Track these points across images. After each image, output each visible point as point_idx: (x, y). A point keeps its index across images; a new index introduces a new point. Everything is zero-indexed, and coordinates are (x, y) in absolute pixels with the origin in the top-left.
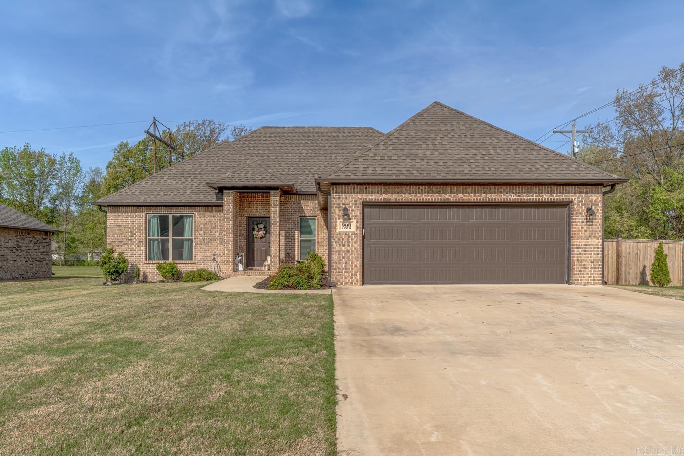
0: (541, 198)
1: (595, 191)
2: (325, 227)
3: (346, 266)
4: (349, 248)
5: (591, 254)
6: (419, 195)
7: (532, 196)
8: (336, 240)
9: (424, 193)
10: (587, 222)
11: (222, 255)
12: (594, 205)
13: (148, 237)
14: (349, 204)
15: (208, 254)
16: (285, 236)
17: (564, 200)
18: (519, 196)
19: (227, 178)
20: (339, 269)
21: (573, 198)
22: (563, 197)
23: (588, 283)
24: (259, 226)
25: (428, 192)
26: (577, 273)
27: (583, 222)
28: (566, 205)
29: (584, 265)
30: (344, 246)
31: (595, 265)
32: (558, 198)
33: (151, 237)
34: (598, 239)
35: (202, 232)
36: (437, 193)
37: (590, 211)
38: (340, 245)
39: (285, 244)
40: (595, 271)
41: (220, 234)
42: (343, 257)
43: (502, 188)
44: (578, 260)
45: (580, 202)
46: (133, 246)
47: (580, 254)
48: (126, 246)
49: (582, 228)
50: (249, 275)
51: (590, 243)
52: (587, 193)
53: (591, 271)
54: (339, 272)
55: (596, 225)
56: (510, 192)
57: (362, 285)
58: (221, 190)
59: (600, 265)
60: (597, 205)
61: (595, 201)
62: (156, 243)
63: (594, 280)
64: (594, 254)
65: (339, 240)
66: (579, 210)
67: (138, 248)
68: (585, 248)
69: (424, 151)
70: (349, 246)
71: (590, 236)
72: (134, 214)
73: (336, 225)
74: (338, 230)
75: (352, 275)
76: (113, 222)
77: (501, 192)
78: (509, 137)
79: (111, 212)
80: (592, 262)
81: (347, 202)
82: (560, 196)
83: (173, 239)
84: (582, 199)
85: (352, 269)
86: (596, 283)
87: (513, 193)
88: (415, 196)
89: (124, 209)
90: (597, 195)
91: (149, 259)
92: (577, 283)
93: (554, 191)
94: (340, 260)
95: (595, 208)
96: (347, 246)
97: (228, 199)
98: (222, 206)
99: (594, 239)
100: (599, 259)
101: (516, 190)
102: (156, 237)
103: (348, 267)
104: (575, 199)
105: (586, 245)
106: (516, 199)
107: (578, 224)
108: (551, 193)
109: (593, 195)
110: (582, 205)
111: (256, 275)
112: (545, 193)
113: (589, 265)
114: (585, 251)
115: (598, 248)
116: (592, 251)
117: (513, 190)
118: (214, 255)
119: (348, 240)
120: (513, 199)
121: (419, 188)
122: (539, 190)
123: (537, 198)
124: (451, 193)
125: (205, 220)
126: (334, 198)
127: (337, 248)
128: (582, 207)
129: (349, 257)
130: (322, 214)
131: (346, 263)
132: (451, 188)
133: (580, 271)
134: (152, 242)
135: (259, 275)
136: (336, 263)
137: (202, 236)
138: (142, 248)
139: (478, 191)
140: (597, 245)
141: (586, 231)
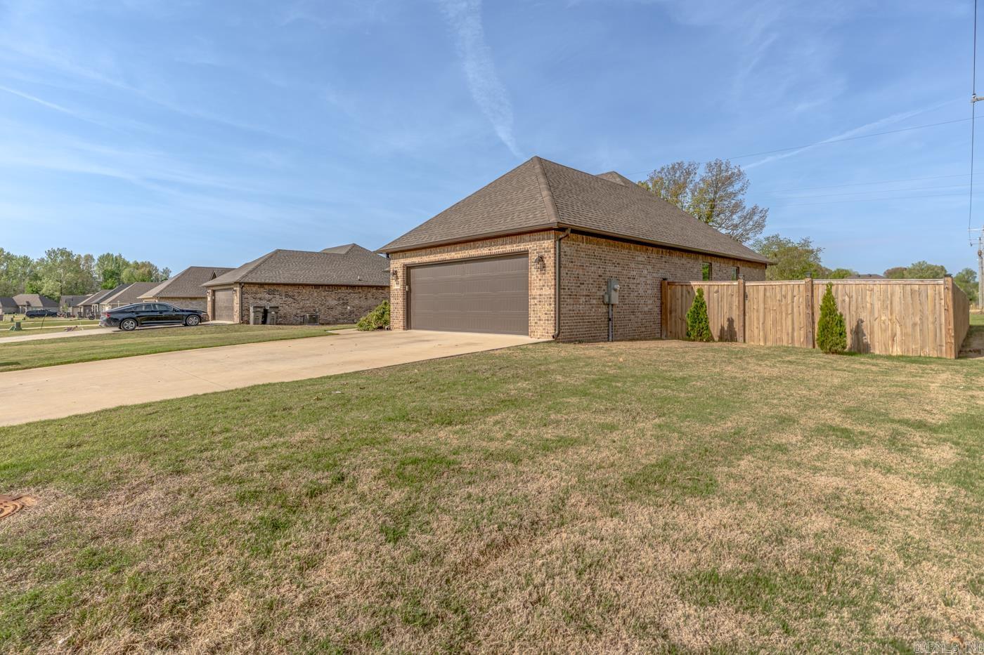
0: (504, 250)
3: (396, 315)
8: (393, 295)
14: (398, 268)
17: (522, 250)
20: (394, 317)
21: (529, 246)
22: (522, 247)
23: (543, 336)
25: (435, 253)
28: (524, 254)
29: (539, 317)
31: (548, 317)
32: (517, 248)
36: (440, 253)
38: (394, 299)
40: (548, 324)
42: (395, 308)
44: (534, 311)
45: (535, 250)
47: (536, 304)
49: (537, 277)
52: (539, 240)
53: (544, 323)
54: (394, 319)
55: (549, 273)
57: (404, 329)
59: (552, 317)
60: (550, 251)
61: (548, 248)
63: (547, 333)
66: (534, 259)
71: (543, 286)
75: (399, 322)
80: (546, 314)
81: (397, 265)
82: (519, 246)
84: (537, 246)
85: (399, 317)
86: (549, 336)
87: (485, 247)
90: (550, 241)
92: (533, 335)
93: (514, 241)
95: (548, 255)
96: (397, 300)
99: (547, 289)
100: (552, 311)
101: (487, 245)
105: (540, 295)
107: (534, 274)
108: (512, 243)
109: (546, 242)
110: (537, 253)
112: (508, 244)
113: (543, 317)
114: (540, 301)
115: (551, 298)
116: (545, 302)
119: (398, 295)
120: (484, 253)
121: (430, 250)
122: (503, 241)
123: (501, 250)
124: (448, 252)
128: (537, 256)
129: (398, 308)
131: (397, 312)
133: (535, 323)
136: (392, 312)
140: (549, 294)
141: (540, 280)
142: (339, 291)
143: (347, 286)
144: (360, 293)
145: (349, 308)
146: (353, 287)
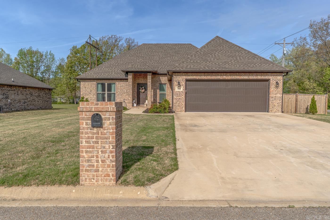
0: (257, 78)
1: (280, 75)
2: (170, 88)
3: (179, 105)
4: (180, 98)
5: (277, 100)
6: (208, 77)
7: (253, 77)
8: (175, 94)
9: (210, 76)
10: (276, 87)
11: (127, 99)
12: (279, 80)
13: (97, 92)
14: (180, 80)
15: (122, 99)
16: (153, 92)
17: (267, 79)
18: (248, 77)
19: (130, 68)
20: (176, 106)
21: (270, 78)
22: (267, 77)
23: (276, 112)
24: (142, 87)
26: (272, 108)
27: (274, 87)
28: (268, 80)
29: (274, 105)
30: (178, 96)
31: (279, 105)
32: (264, 78)
33: (98, 92)
34: (280, 94)
35: (119, 90)
36: (215, 76)
37: (277, 83)
38: (176, 96)
39: (153, 95)
40: (279, 107)
41: (126, 91)
42: (178, 101)
43: (241, 74)
44: (272, 103)
45: (273, 79)
46: (91, 96)
47: (273, 100)
48: (88, 96)
49: (274, 90)
50: (139, 108)
51: (277, 96)
52: (276, 76)
53: (277, 107)
54: (176, 107)
55: (280, 89)
56: (245, 75)
58: (127, 73)
59: (281, 105)
60: (280, 80)
61: (279, 79)
62: (100, 94)
63: (278, 111)
64: (279, 100)
65: (176, 94)
66: (273, 83)
67: (93, 97)
68: (275, 98)
69: (210, 58)
70: (180, 97)
71: (277, 93)
72: (91, 82)
73: (175, 88)
74: (176, 91)
75: (181, 108)
76: (83, 86)
77: (241, 75)
78: (246, 52)
79: (82, 82)
80: (278, 104)
81: (179, 79)
82: (265, 77)
83: (107, 93)
84: (274, 78)
85: (181, 106)
86: (279, 112)
87: (246, 76)
88: (206, 77)
89: (87, 80)
90: (280, 77)
91: (97, 101)
92: (271, 112)
93: (263, 75)
94: (176, 102)
95: (279, 82)
96: (179, 96)
97: (130, 77)
98: (128, 79)
99: (279, 94)
100: (281, 103)
101: (247, 75)
102: (100, 92)
103: (180, 105)
104: (271, 78)
105: (275, 97)
106: (247, 78)
107: (272, 88)
108: (261, 76)
110: (274, 80)
111: (141, 108)
112: (259, 76)
113: (276, 105)
114: (275, 99)
115: (280, 98)
116: (278, 99)
117: (246, 74)
118: (124, 99)
119: (180, 94)
120: (246, 78)
121: (208, 74)
122: (257, 74)
123: (256, 78)
125: (120, 85)
126: (174, 78)
127: (176, 98)
128: (274, 82)
129: (180, 101)
130: (169, 83)
131: (179, 103)
132: (221, 74)
133: (273, 107)
134: (98, 94)
135: (143, 108)
136: (175, 103)
137: (119, 92)
138: (95, 97)
139: (232, 75)
140: (280, 97)
141: (275, 91)
142: (4, 88)
143: (8, 85)
144: (14, 90)
145: (9, 100)
146: (11, 86)
